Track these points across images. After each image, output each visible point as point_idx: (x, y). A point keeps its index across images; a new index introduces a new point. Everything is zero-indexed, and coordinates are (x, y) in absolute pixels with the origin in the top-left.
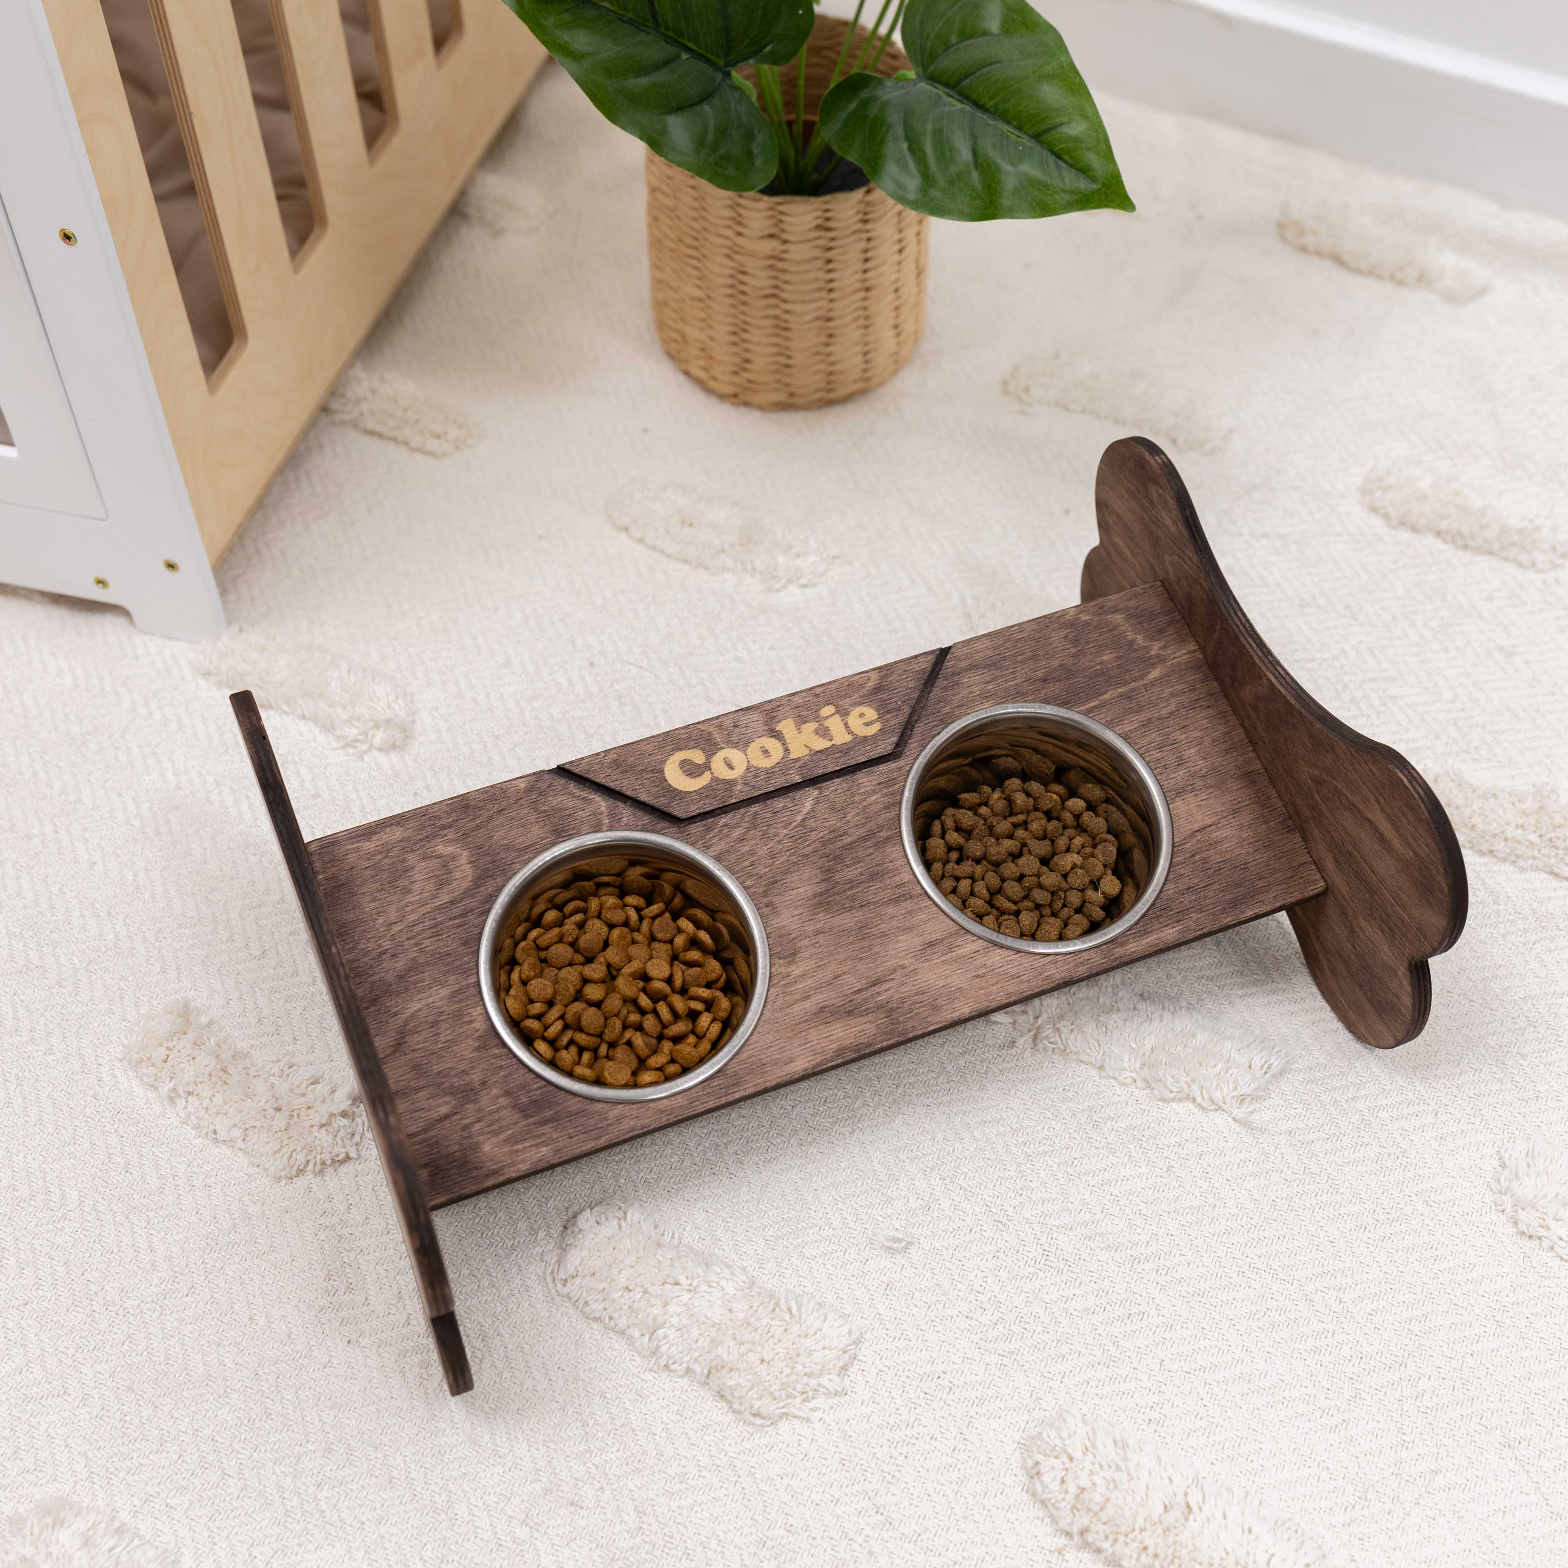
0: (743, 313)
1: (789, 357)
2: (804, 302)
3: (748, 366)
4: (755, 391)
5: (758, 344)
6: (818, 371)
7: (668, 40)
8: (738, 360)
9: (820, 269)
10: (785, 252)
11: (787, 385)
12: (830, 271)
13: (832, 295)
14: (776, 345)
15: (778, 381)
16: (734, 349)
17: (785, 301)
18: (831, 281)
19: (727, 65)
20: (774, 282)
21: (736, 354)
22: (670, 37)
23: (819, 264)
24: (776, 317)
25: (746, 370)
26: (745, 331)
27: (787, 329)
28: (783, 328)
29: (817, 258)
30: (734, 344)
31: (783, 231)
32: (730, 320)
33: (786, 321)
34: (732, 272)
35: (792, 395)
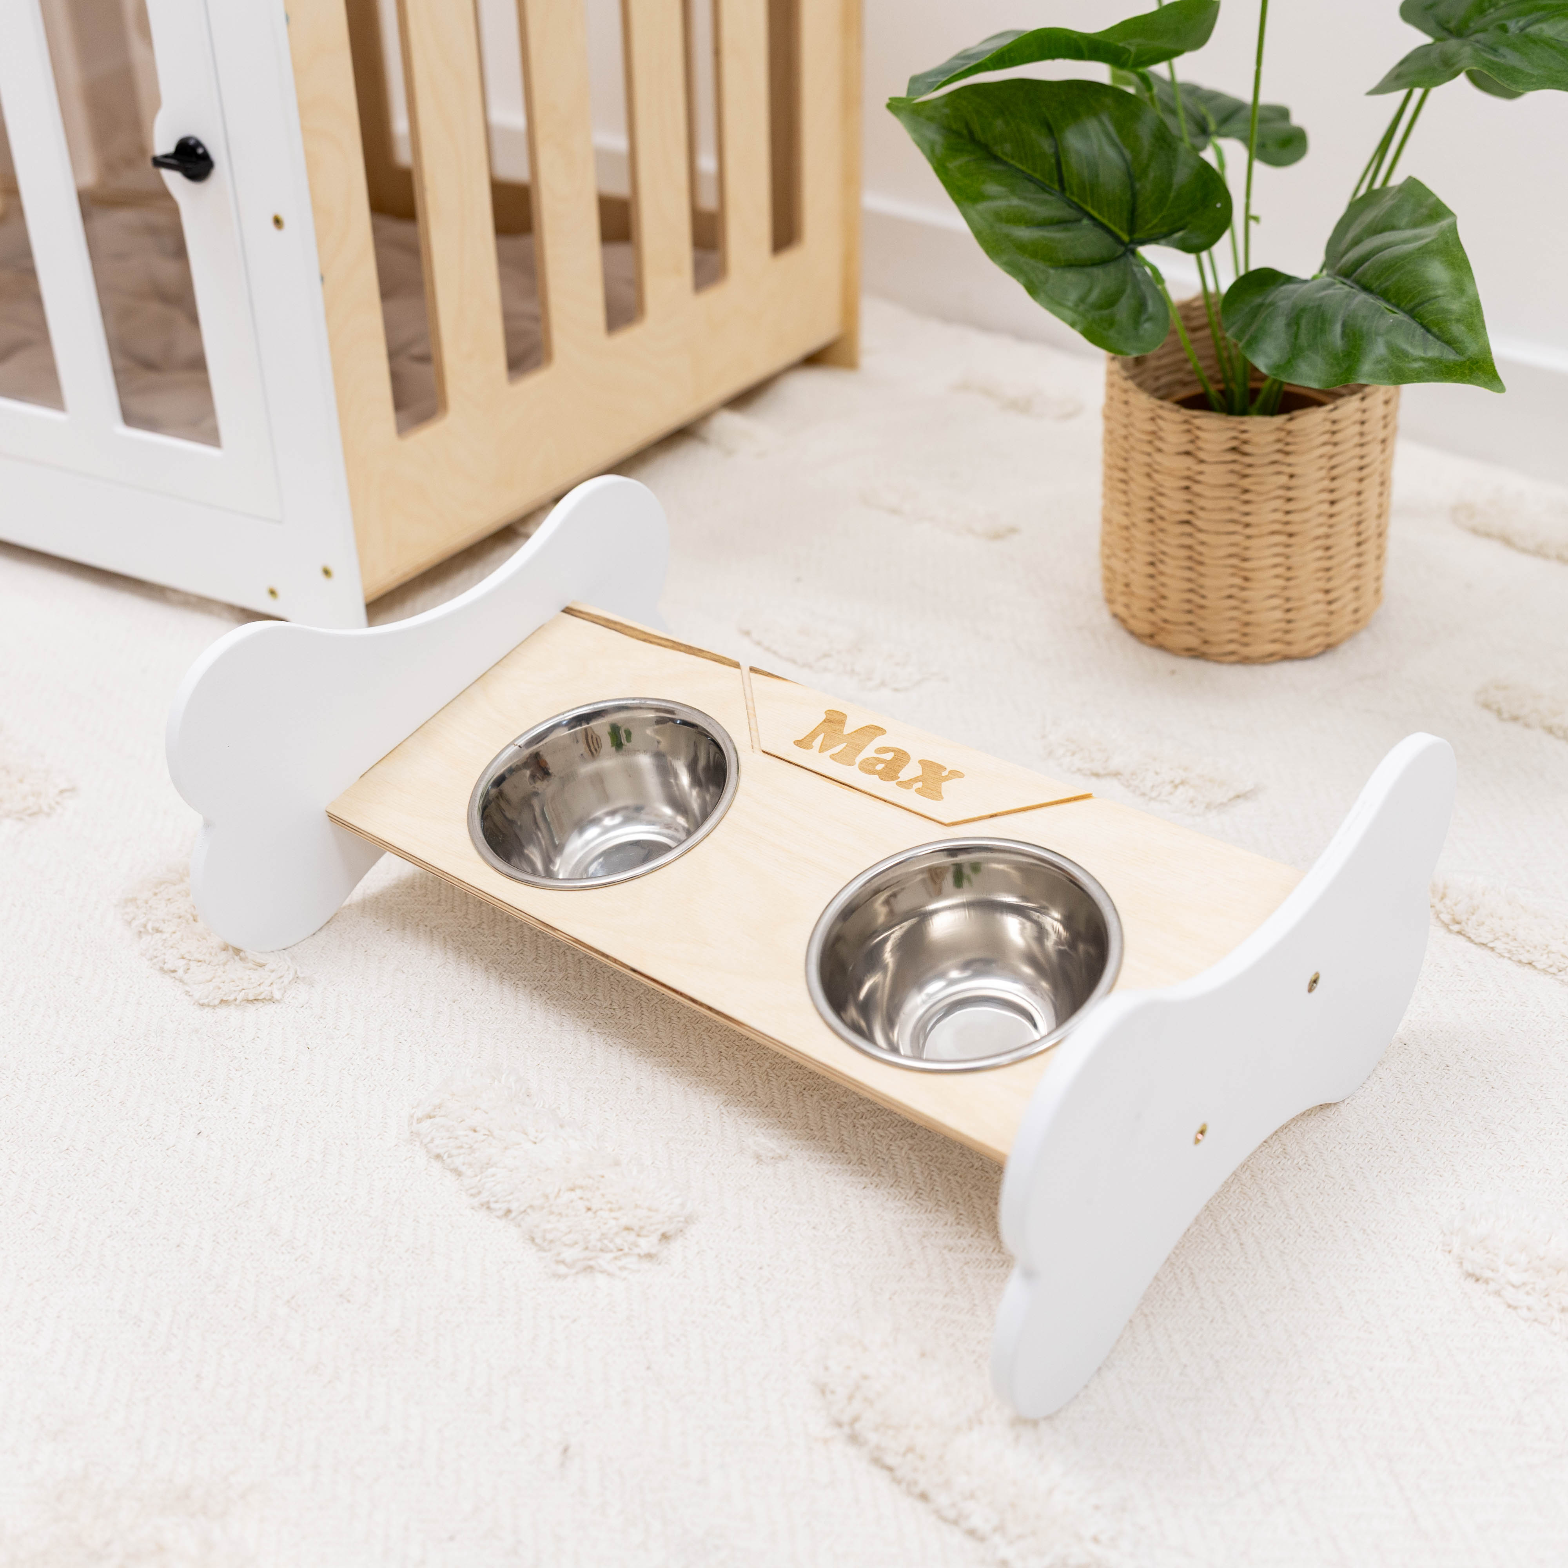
0: (1162, 542)
1: (1203, 597)
2: (1218, 533)
3: (1163, 602)
4: (1169, 632)
5: (1172, 576)
6: (1232, 619)
7: (1071, 204)
8: (1153, 595)
9: (1235, 498)
10: (1201, 473)
11: (1201, 630)
12: (1247, 502)
13: (1248, 531)
14: (1190, 580)
15: (1191, 624)
16: (1151, 582)
17: (1200, 530)
18: (1247, 514)
19: (1132, 241)
20: (1189, 507)
21: (1152, 588)
22: (1074, 202)
23: (1234, 492)
24: (1190, 547)
25: (1162, 607)
26: (1162, 562)
27: (1201, 563)
28: (1194, 562)
29: (1231, 485)
30: (1152, 576)
31: (1200, 449)
32: (1149, 549)
33: (1201, 554)
34: (1151, 493)
35: (1206, 642)
